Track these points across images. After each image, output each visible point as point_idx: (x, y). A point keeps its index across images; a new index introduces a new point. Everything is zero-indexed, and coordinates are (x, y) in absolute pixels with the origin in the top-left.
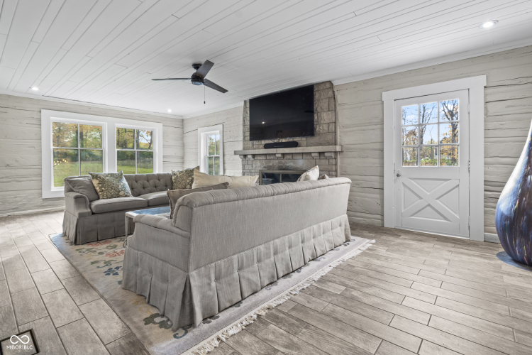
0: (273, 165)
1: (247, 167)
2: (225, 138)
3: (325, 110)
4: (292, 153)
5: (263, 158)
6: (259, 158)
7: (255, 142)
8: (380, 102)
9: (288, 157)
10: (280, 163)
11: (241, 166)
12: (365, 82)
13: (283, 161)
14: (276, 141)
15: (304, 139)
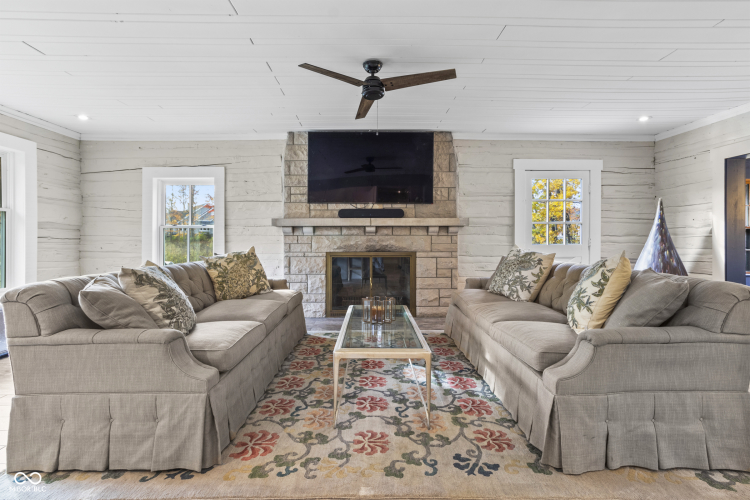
0: (356, 244)
1: (296, 248)
2: (229, 194)
3: (444, 169)
4: (392, 227)
5: (336, 232)
6: (326, 232)
7: (312, 206)
8: (510, 170)
9: (385, 231)
10: (369, 240)
11: (282, 248)
12: (493, 143)
13: (376, 238)
14: (359, 206)
15: (411, 206)
